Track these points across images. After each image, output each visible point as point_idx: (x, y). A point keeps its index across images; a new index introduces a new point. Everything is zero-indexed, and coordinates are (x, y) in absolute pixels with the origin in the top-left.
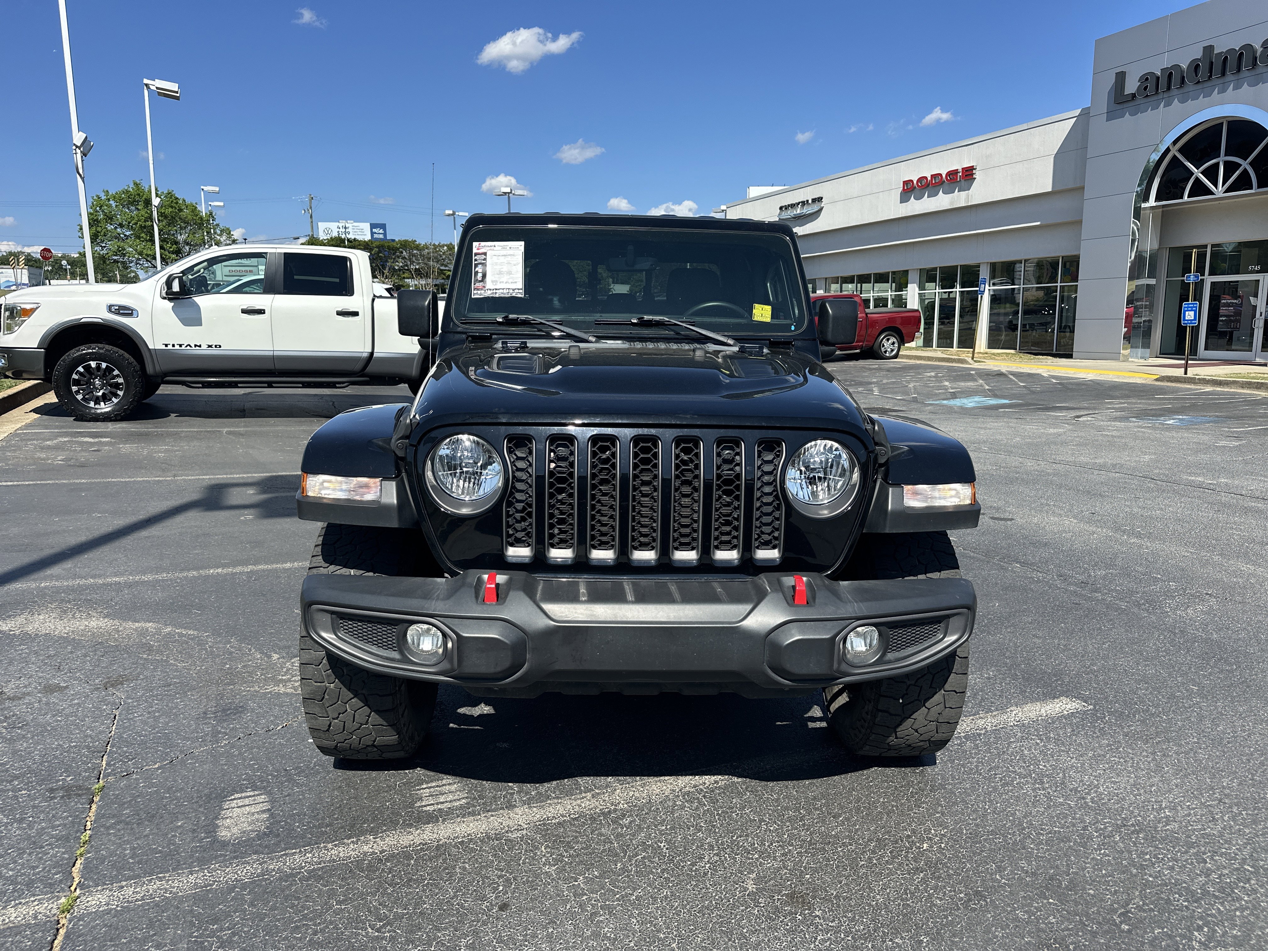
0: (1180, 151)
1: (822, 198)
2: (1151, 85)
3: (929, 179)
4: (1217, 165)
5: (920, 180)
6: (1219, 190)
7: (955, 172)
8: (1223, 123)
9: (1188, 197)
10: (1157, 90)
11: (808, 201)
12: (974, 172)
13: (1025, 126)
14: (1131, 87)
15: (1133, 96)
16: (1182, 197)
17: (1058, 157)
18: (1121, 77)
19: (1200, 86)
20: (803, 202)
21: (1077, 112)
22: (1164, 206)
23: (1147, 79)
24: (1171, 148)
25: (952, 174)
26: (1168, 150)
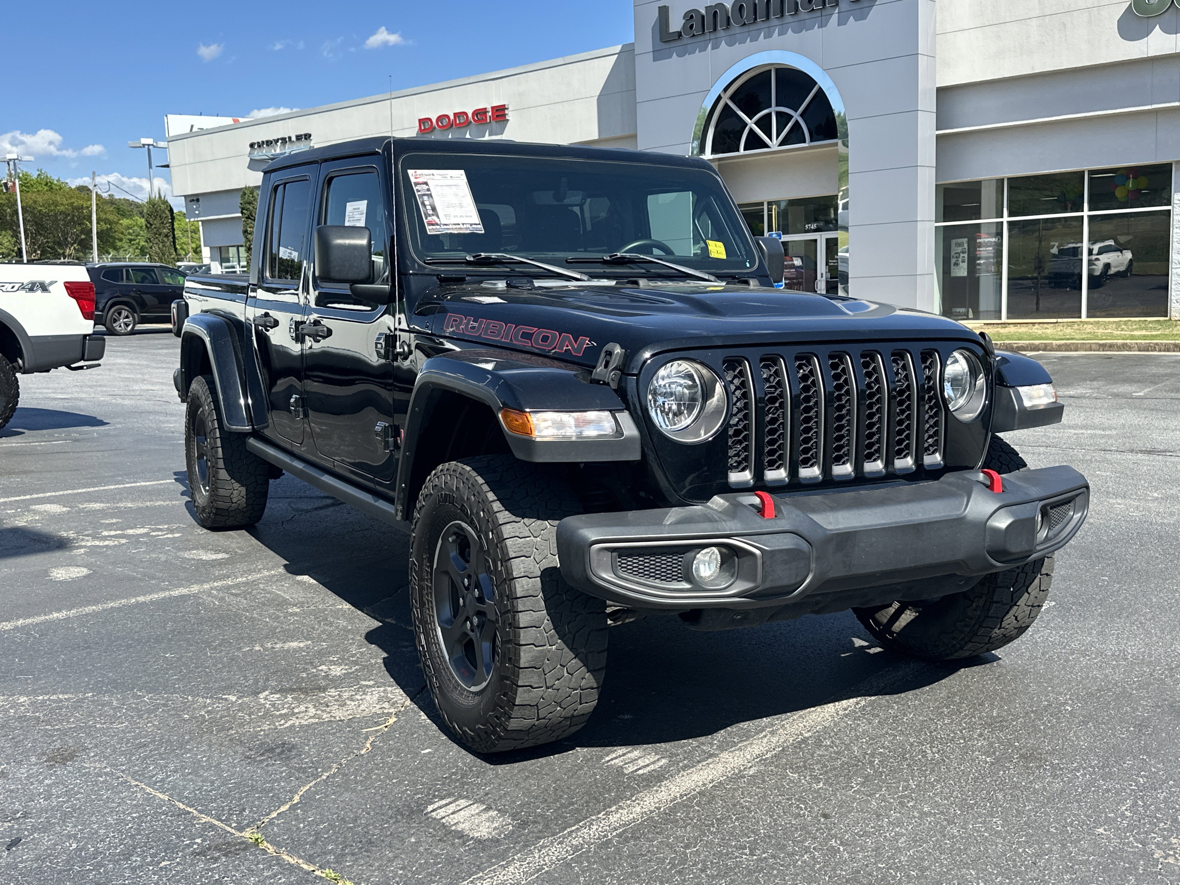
0: (732, 98)
1: (310, 135)
2: (695, 23)
3: (452, 117)
4: (769, 115)
5: (440, 118)
6: (774, 143)
7: (483, 112)
8: (770, 71)
9: (745, 150)
10: (704, 30)
11: (290, 138)
12: (506, 112)
13: (560, 61)
14: (676, 24)
15: (679, 34)
16: (738, 150)
17: (603, 99)
18: (664, 12)
19: (746, 29)
20: (284, 140)
21: (618, 48)
22: (720, 159)
23: (692, 17)
24: (722, 95)
25: (480, 113)
26: (719, 98)
